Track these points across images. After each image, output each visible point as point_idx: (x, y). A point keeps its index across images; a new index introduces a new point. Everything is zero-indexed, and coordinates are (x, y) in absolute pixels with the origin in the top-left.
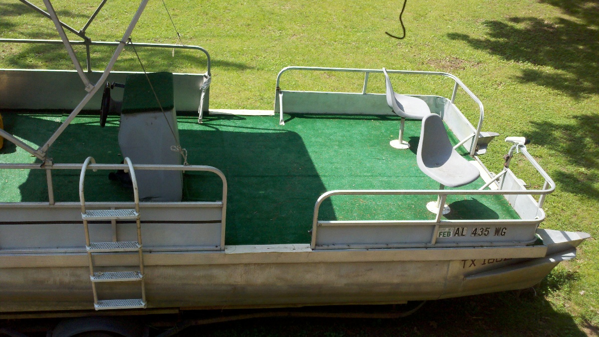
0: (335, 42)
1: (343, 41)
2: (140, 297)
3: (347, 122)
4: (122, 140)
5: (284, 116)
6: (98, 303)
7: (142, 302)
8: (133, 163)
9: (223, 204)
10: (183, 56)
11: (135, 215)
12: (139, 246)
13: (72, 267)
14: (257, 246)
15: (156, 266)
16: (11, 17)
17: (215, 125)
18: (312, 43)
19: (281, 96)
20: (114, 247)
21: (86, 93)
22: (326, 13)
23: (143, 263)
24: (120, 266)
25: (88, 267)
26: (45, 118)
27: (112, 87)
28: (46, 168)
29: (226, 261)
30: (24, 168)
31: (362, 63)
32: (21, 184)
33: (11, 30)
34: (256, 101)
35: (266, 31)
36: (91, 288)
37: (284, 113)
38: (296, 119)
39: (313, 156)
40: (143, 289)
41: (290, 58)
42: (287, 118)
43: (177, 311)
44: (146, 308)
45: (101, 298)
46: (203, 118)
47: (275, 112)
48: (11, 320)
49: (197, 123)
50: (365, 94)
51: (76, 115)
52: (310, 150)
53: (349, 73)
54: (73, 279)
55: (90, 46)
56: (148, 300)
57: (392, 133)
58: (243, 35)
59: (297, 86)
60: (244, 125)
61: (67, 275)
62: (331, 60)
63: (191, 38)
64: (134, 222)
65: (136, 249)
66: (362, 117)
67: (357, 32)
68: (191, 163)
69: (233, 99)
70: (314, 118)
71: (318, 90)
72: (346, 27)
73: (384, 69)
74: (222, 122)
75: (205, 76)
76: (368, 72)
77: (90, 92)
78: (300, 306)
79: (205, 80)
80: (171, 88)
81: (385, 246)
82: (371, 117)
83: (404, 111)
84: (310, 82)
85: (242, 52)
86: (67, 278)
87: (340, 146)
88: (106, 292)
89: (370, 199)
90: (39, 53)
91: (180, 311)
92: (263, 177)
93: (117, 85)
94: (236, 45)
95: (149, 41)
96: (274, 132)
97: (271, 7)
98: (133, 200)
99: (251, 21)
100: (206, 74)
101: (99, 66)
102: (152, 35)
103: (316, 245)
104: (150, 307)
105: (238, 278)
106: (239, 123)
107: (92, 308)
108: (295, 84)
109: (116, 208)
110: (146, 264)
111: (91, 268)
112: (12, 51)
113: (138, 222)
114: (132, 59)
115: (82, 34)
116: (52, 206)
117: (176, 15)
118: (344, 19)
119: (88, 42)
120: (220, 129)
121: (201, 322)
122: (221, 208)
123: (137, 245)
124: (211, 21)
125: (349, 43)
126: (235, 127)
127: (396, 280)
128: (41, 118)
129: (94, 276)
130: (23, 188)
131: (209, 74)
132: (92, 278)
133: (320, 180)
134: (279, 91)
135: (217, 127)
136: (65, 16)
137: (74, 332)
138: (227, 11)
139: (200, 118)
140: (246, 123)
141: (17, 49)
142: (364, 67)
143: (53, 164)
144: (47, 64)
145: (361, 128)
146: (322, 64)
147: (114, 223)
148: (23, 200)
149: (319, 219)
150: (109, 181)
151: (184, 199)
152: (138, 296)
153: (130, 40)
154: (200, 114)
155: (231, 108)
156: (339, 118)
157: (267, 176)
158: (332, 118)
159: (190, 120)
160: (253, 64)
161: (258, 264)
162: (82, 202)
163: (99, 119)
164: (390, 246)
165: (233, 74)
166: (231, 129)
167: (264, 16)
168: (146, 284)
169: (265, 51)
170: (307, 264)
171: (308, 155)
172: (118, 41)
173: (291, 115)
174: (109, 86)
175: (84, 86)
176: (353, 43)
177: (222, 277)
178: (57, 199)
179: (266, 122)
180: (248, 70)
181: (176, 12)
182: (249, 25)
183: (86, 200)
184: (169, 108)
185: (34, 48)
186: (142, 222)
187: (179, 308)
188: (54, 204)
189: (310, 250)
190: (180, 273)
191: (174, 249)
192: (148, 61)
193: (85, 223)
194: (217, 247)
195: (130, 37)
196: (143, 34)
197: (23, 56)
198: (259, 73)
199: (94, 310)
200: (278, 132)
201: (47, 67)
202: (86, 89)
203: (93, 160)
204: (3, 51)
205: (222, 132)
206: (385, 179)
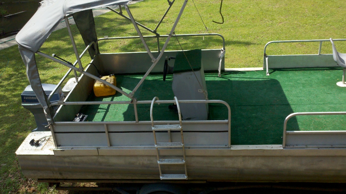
0: (306, 24)
1: (311, 23)
2: (185, 173)
3: (308, 72)
4: (174, 87)
5: (269, 70)
6: (162, 176)
7: (185, 176)
8: (178, 99)
9: (228, 122)
10: (214, 39)
11: (180, 127)
12: (183, 145)
13: (148, 156)
14: (250, 146)
15: (193, 156)
16: (124, 26)
17: (228, 77)
18: (292, 27)
19: (267, 59)
20: (169, 145)
21: (152, 63)
22: (301, 7)
23: (185, 154)
24: (173, 156)
25: (156, 156)
26: (137, 78)
27: (169, 59)
28: (134, 103)
29: (231, 154)
30: (126, 103)
31: (323, 36)
32: (124, 112)
33: (125, 33)
34: (256, 62)
35: (264, 21)
36: (158, 168)
37: (269, 68)
38: (276, 72)
39: (286, 93)
40: (185, 168)
41: (278, 36)
42: (271, 71)
43: (205, 182)
44: (187, 179)
45: (164, 173)
46: (221, 74)
47: (264, 68)
48: (119, 184)
49: (218, 77)
50: (320, 55)
51: (148, 75)
52: (284, 90)
53: (314, 43)
54: (149, 162)
55: (159, 38)
56: (188, 175)
57: (338, 77)
58: (250, 25)
59: (282, 53)
60: (245, 76)
61: (146, 160)
62: (303, 35)
63: (219, 29)
64: (179, 132)
65: (181, 146)
66: (318, 69)
67: (321, 17)
68: (210, 98)
69: (242, 62)
70: (288, 70)
71: (294, 54)
72: (313, 15)
73: (330, 39)
74: (232, 75)
75: (222, 50)
76: (321, 41)
77: (154, 63)
78: (277, 182)
79: (222, 52)
80: (200, 58)
81: (330, 146)
82: (324, 69)
83: (345, 64)
84: (290, 50)
85: (249, 35)
86: (145, 161)
87: (304, 87)
88: (167, 169)
89: (322, 118)
90: (138, 44)
91: (207, 182)
92: (255, 106)
93: (172, 58)
94: (245, 31)
95: (196, 33)
96: (262, 80)
97: (267, 7)
98: (178, 120)
99: (255, 16)
100: (223, 49)
101: (169, 48)
102: (198, 29)
103: (286, 145)
104: (190, 179)
105: (239, 164)
106: (242, 75)
107: (159, 179)
108: (280, 51)
109: (170, 124)
110: (187, 155)
111: (158, 156)
112: (125, 43)
113: (182, 131)
114: (186, 43)
115: (155, 32)
116: (137, 123)
117: (211, 17)
118: (313, 10)
119: (158, 36)
120: (231, 79)
121: (219, 189)
122: (227, 123)
123: (181, 144)
124: (231, 18)
125: (315, 25)
126: (239, 78)
127: (339, 168)
128: (135, 77)
129: (159, 161)
130: (125, 114)
131: (224, 49)
132: (158, 162)
133: (290, 107)
134: (265, 56)
135: (229, 78)
136: (152, 23)
137: (149, 191)
138: (241, 12)
139: (219, 74)
140: (246, 75)
141: (127, 42)
142: (324, 38)
143: (137, 101)
144: (142, 49)
145: (318, 75)
146: (297, 39)
147: (169, 132)
148: (125, 120)
149: (287, 130)
150: (168, 110)
151: (209, 118)
152: (183, 173)
153: (174, 33)
154: (219, 72)
155: (241, 67)
156: (304, 70)
157: (258, 105)
158: (298, 70)
159: (214, 75)
160: (255, 41)
161: (251, 156)
162: (152, 121)
163: (163, 77)
164: (333, 146)
165: (243, 48)
166: (237, 79)
167: (262, 13)
168: (187, 166)
169: (262, 33)
170: (281, 157)
171: (283, 92)
172: (168, 34)
173: (273, 70)
174: (167, 58)
175: (151, 59)
176: (318, 25)
177: (230, 163)
178: (139, 120)
179: (258, 74)
180: (252, 45)
181: (211, 15)
182: (253, 19)
183: (154, 120)
184: (199, 69)
185: (136, 41)
186: (184, 132)
187: (206, 180)
188: (138, 122)
189: (282, 148)
190: (206, 160)
191: (202, 146)
192: (195, 44)
193: (154, 132)
194: (226, 146)
195: (174, 32)
196: (193, 29)
197: (130, 46)
198: (258, 46)
199: (160, 180)
200: (265, 79)
201: (142, 51)
202: (152, 61)
203: (158, 98)
204: (120, 44)
205: (232, 81)
206: (332, 105)
